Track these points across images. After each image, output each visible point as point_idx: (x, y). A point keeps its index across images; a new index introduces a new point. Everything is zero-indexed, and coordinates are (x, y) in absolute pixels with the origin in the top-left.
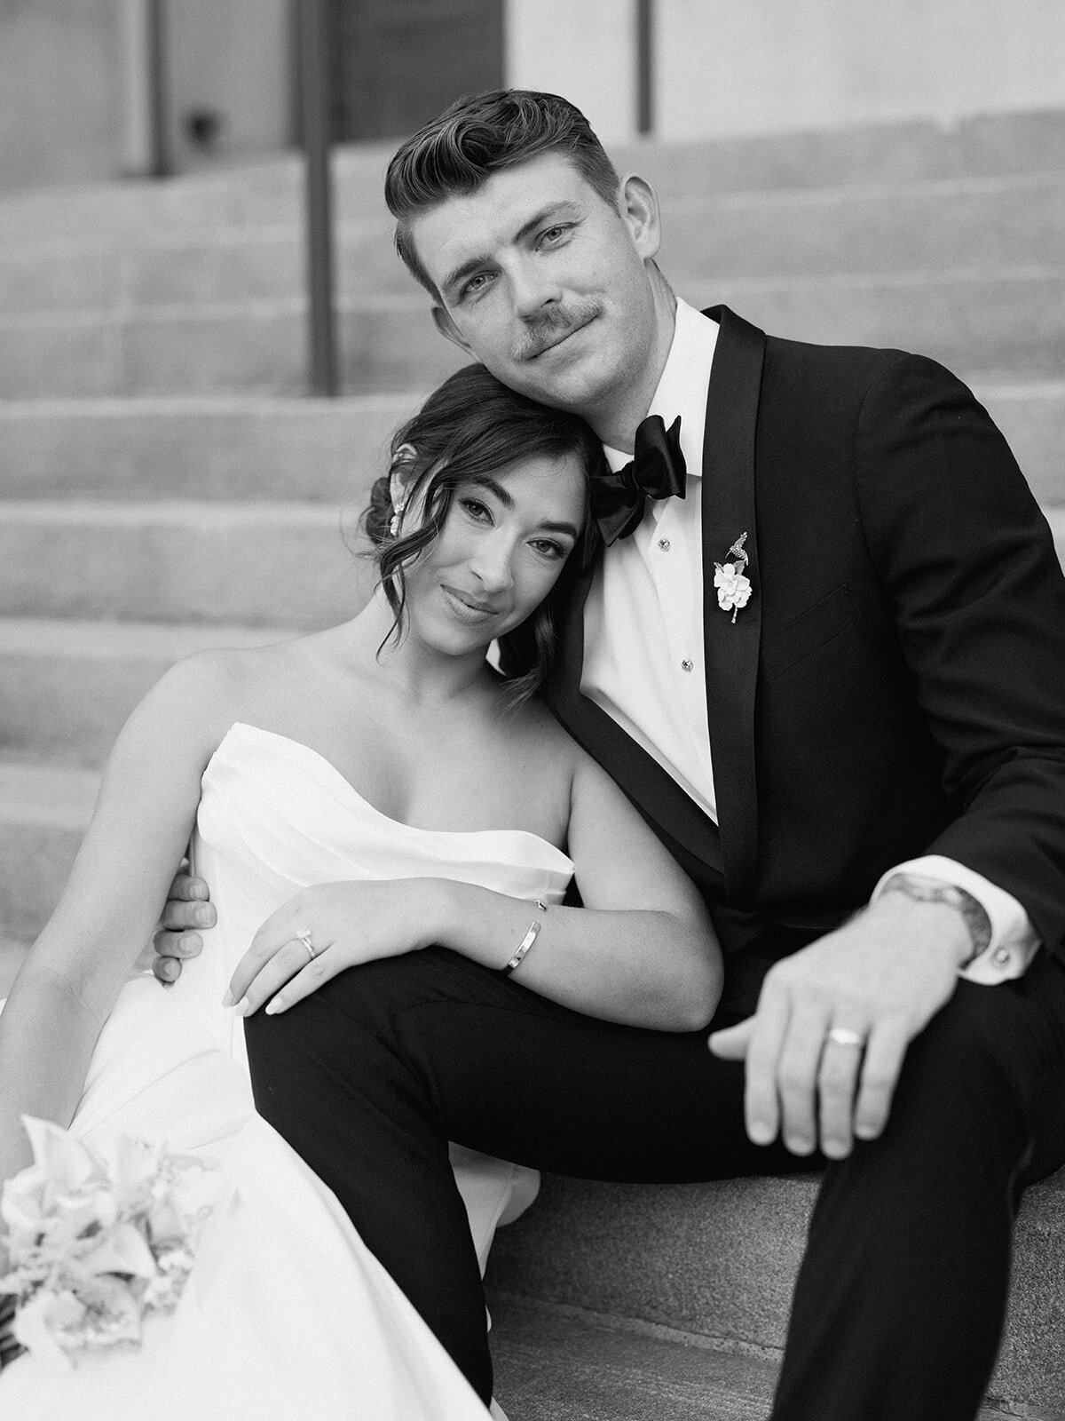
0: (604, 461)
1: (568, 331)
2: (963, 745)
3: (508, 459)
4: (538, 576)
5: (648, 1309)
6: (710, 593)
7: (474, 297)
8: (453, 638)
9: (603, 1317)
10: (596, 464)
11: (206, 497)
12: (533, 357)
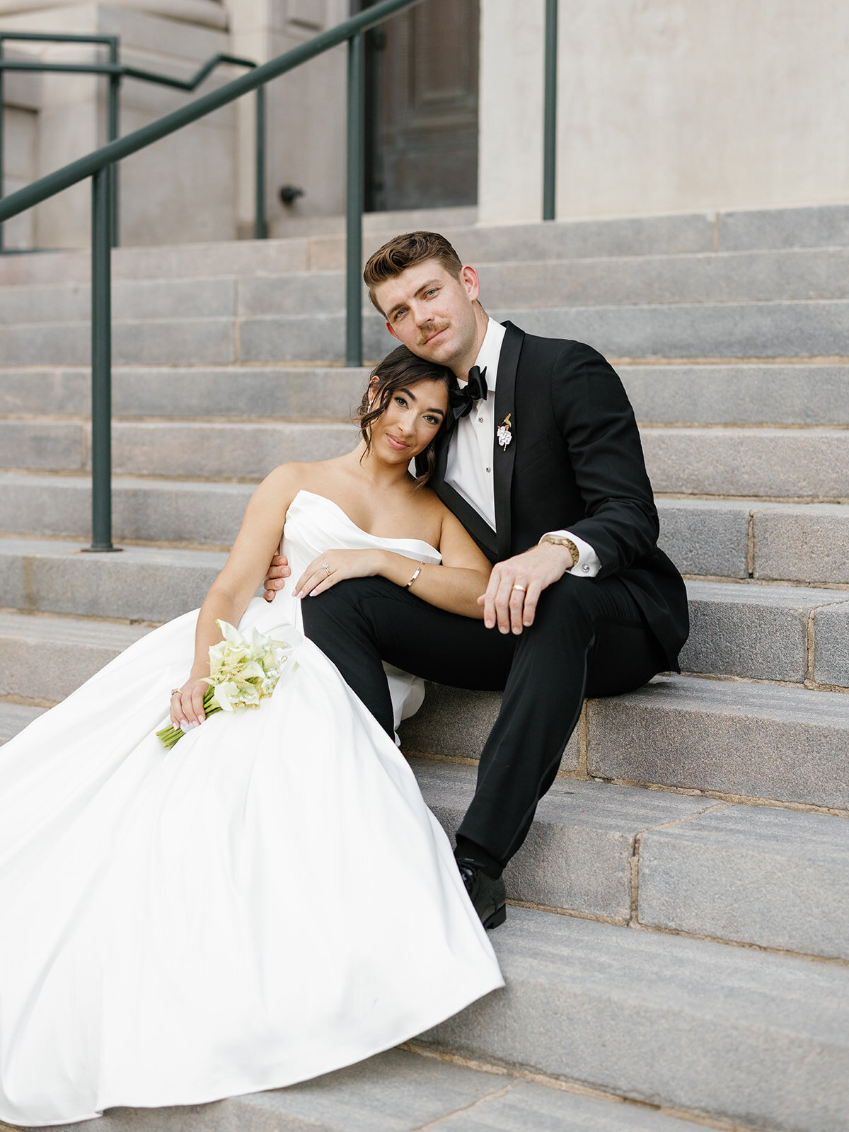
0: (457, 385)
1: (436, 333)
2: (589, 498)
3: (414, 381)
4: (427, 431)
5: (471, 753)
6: (496, 438)
7: (399, 319)
8: (391, 457)
9: (454, 758)
10: (453, 385)
11: (289, 420)
12: (425, 342)
